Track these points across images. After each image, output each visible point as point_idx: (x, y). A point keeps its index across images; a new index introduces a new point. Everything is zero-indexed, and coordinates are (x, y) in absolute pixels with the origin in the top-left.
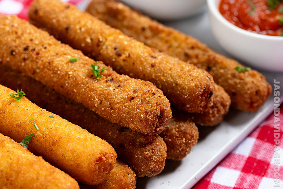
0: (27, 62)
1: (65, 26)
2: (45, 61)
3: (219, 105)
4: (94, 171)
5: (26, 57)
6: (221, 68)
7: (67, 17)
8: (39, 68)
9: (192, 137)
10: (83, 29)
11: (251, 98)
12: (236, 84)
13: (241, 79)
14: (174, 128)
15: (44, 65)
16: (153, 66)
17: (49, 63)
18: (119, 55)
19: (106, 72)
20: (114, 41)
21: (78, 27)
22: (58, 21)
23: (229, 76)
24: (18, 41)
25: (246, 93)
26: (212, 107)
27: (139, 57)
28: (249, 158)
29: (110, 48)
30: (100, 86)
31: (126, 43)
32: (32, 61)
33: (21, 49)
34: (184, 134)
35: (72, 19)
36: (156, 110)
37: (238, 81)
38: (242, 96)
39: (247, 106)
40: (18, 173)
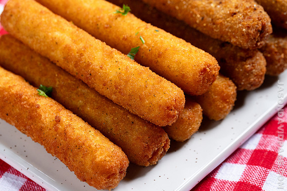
14: (273, 43)
30: (201, 3)
34: (283, 49)
36: (258, 24)
40: (127, 82)
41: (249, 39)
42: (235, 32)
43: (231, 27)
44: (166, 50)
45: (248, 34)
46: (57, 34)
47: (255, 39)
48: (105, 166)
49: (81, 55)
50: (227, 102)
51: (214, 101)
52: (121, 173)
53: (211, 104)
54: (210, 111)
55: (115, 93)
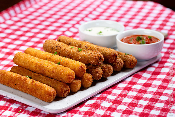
0: (57, 50)
1: (69, 42)
2: (63, 49)
3: (120, 63)
4: (80, 70)
5: (57, 49)
6: (121, 55)
7: (70, 40)
8: (61, 51)
9: (111, 69)
10: (75, 43)
11: (130, 62)
12: (125, 58)
13: (127, 57)
14: (105, 66)
15: (63, 50)
16: (98, 49)
17: (64, 49)
18: (87, 48)
19: (83, 50)
20: (85, 44)
21: (73, 42)
22: (67, 42)
23: (123, 56)
24: (54, 45)
25: (129, 60)
26: (117, 63)
27: (93, 47)
28: (130, 81)
29: (84, 46)
30: (81, 53)
31: (89, 45)
32: (59, 50)
33: (55, 47)
34: (108, 68)
35: (71, 40)
36: (99, 56)
37: (126, 57)
38: (127, 61)
39: (129, 65)
40: (56, 69)
41: (96, 60)
42: (91, 58)
43: (90, 57)
44: (69, 62)
45: (96, 58)
46: (33, 60)
47: (98, 60)
48: (49, 91)
49: (41, 64)
50: (89, 81)
51: (85, 80)
52: (54, 95)
53: (84, 81)
54: (84, 83)
55: (52, 73)
